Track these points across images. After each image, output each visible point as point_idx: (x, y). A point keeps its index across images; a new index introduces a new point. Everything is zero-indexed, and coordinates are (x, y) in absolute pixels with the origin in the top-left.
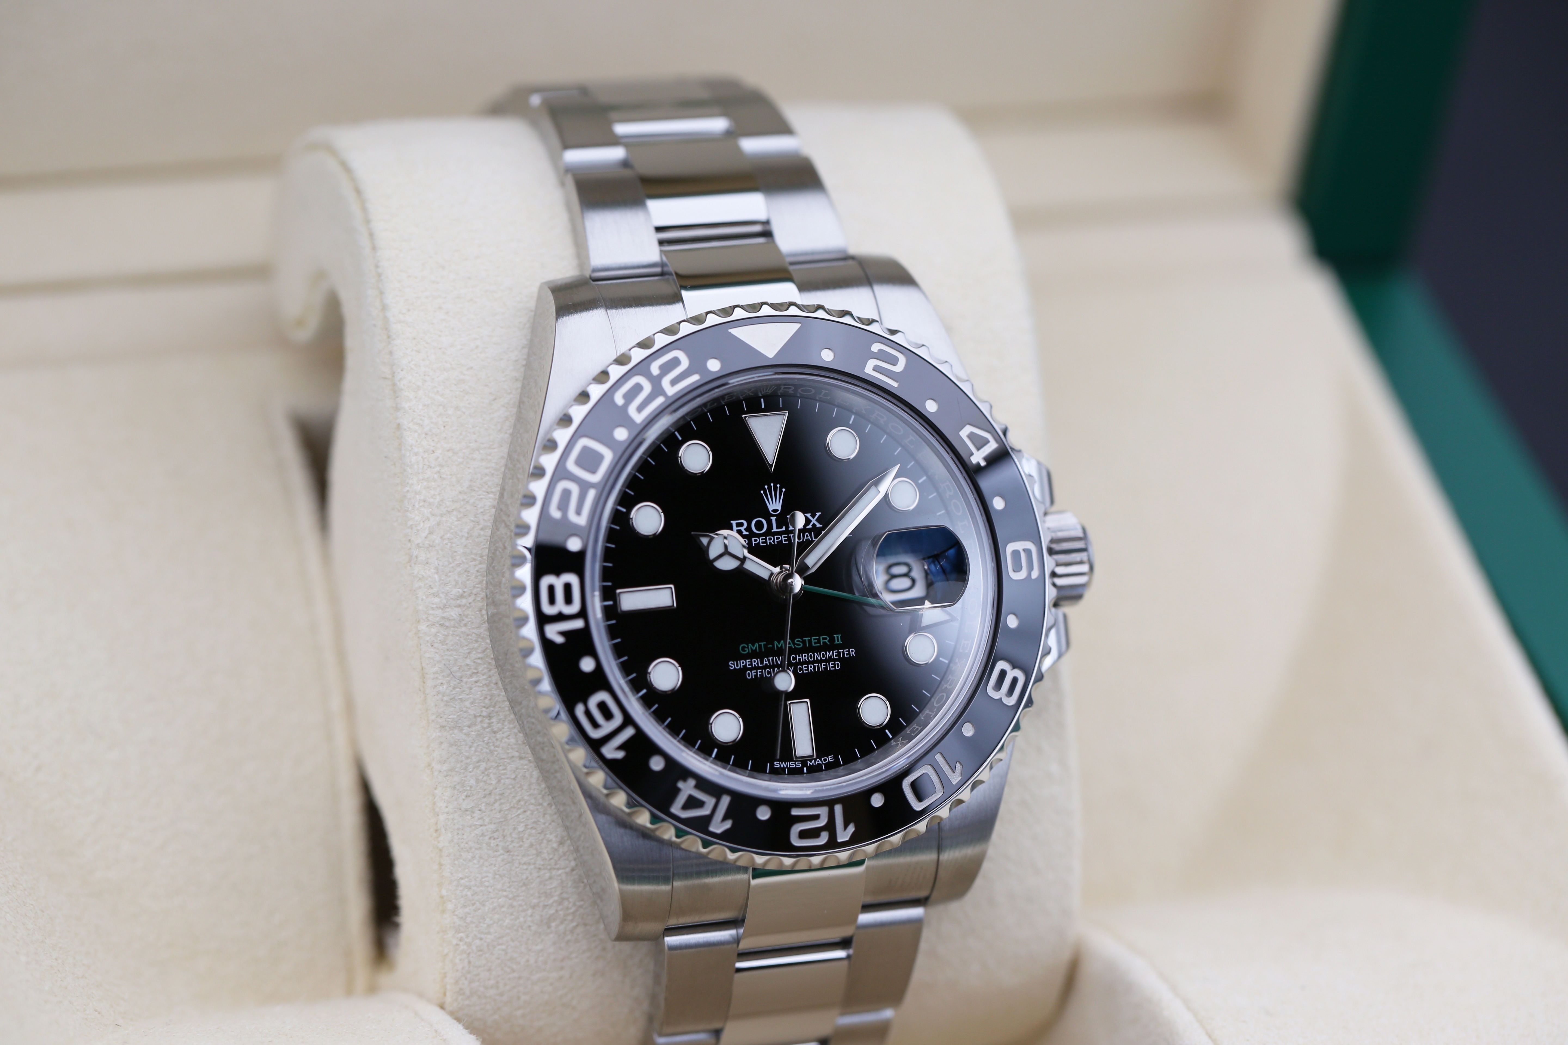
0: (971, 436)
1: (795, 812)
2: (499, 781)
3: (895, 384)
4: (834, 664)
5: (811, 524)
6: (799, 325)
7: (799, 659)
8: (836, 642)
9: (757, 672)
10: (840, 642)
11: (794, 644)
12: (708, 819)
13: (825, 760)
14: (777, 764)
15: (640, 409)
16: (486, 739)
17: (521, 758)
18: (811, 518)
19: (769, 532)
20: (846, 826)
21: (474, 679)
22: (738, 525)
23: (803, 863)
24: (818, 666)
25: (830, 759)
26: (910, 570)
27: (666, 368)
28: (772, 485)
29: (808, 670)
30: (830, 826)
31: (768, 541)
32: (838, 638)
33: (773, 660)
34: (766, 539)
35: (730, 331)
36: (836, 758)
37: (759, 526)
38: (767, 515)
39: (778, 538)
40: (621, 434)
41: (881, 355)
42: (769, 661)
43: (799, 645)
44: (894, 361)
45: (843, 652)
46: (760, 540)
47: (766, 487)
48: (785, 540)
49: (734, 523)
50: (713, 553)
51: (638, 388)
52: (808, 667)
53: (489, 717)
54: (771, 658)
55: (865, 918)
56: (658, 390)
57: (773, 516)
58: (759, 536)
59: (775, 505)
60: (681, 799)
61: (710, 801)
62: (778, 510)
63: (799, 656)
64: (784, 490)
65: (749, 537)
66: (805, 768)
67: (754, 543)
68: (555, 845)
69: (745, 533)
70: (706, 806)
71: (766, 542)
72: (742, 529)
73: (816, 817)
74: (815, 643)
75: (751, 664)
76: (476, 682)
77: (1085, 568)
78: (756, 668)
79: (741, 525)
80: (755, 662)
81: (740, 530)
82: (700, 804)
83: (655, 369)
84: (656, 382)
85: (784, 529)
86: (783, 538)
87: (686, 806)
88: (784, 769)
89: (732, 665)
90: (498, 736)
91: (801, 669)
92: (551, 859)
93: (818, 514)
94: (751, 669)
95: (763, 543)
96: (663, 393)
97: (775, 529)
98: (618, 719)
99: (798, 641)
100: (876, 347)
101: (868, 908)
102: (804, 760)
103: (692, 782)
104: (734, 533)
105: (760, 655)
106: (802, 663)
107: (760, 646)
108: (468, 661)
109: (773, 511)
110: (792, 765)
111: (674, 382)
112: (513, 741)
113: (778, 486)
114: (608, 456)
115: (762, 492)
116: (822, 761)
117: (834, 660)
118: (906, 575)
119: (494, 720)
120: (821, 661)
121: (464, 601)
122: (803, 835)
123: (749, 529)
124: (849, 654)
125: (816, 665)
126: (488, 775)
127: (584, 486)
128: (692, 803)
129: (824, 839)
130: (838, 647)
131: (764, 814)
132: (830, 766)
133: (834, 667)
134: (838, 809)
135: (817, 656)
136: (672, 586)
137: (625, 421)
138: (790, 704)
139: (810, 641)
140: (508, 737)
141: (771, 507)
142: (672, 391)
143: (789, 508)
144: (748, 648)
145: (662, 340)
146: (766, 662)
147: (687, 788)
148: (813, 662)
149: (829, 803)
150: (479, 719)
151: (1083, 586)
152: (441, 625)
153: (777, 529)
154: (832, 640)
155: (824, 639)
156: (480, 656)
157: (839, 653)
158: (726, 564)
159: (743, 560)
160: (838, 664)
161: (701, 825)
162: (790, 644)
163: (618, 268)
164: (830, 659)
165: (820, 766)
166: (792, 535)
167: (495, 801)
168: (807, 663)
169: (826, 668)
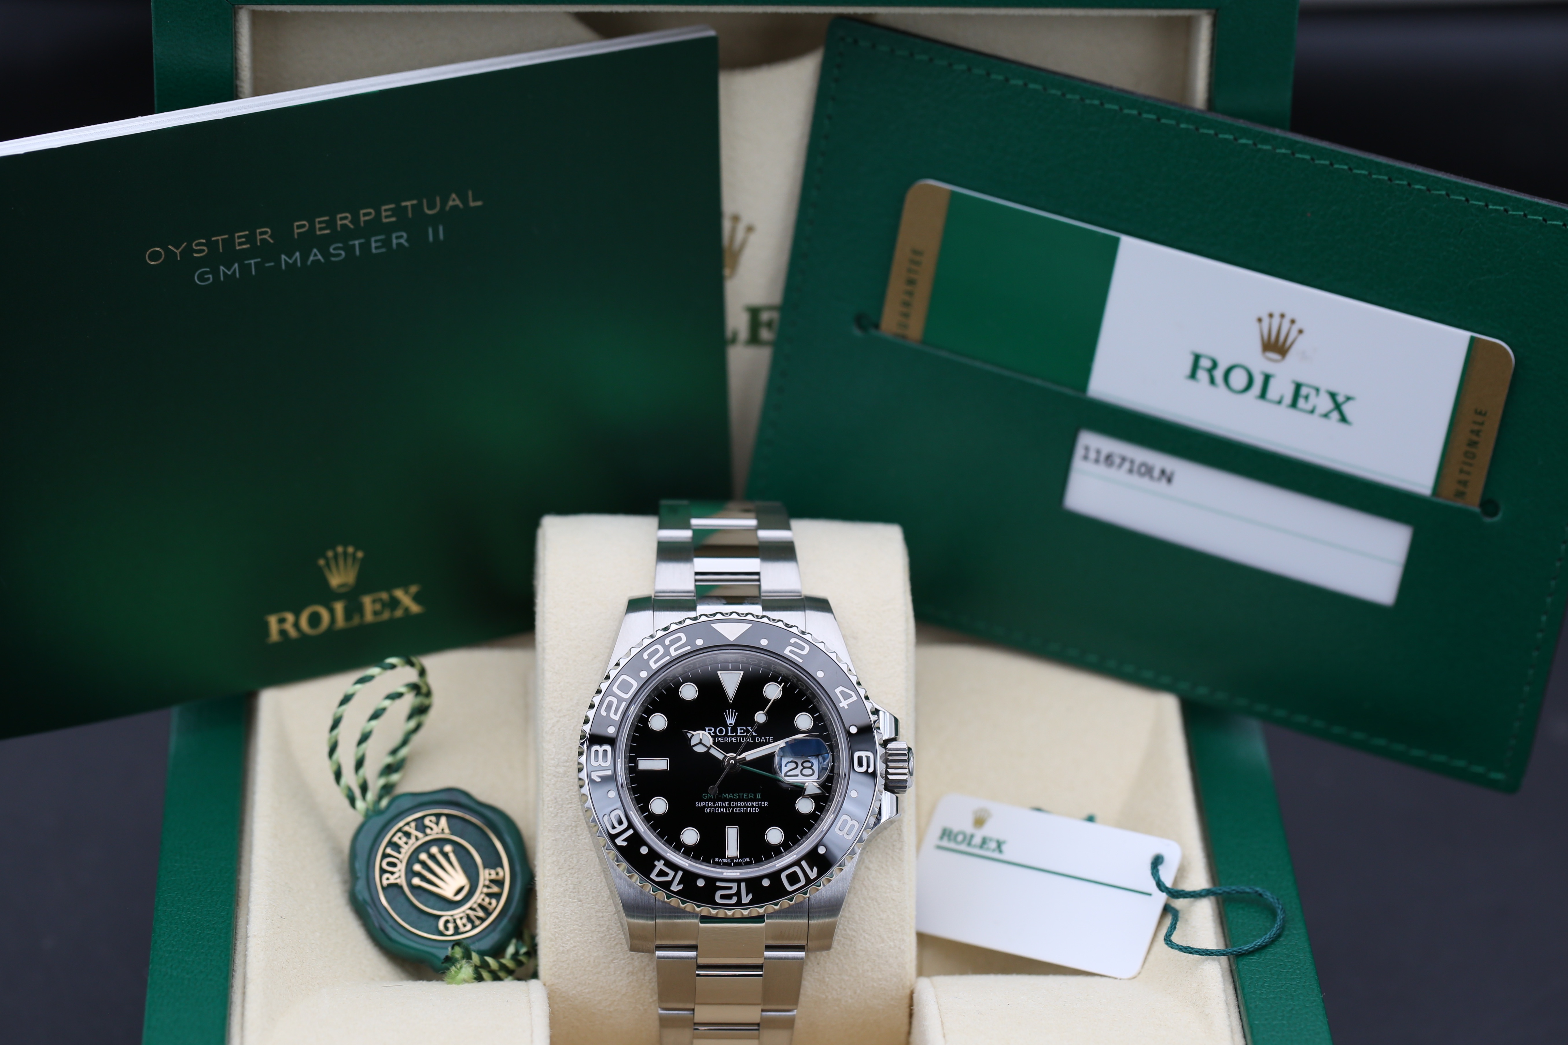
0: (842, 692)
1: (718, 884)
2: (578, 862)
3: (801, 661)
4: (755, 809)
5: (751, 733)
6: (751, 625)
7: (736, 805)
8: (758, 798)
9: (711, 809)
10: (760, 798)
11: (734, 796)
12: (670, 883)
13: (744, 860)
14: (717, 860)
15: (655, 662)
16: (573, 839)
17: (591, 850)
18: (751, 730)
19: (726, 735)
20: (747, 895)
21: (569, 806)
22: (709, 730)
23: (721, 913)
25: (747, 860)
26: (812, 766)
27: (673, 642)
28: (731, 710)
29: (740, 811)
30: (738, 894)
32: (759, 796)
34: (724, 739)
35: (712, 625)
36: (751, 859)
37: (721, 731)
38: (726, 726)
40: (644, 674)
41: (795, 645)
43: (737, 797)
44: (803, 648)
45: (761, 803)
46: (721, 739)
47: (727, 711)
49: (707, 729)
50: (693, 743)
51: (657, 651)
52: (740, 809)
53: (576, 827)
54: (720, 803)
55: (768, 954)
56: (667, 653)
57: (730, 727)
58: (720, 737)
59: (731, 721)
60: (656, 871)
61: (671, 873)
62: (732, 724)
63: (736, 803)
64: (737, 713)
65: (715, 737)
66: (733, 863)
67: (717, 740)
68: (606, 899)
69: (712, 734)
70: (669, 876)
71: (724, 740)
72: (711, 732)
73: (731, 888)
74: (745, 797)
75: (708, 805)
76: (571, 807)
77: (906, 771)
78: (711, 807)
79: (711, 730)
80: (710, 804)
82: (666, 874)
83: (667, 642)
84: (667, 649)
85: (735, 734)
86: (734, 739)
87: (658, 875)
88: (721, 862)
89: (698, 804)
90: (580, 837)
91: (736, 810)
92: (603, 906)
93: (755, 728)
94: (708, 808)
95: (722, 741)
96: (670, 654)
97: (729, 734)
98: (625, 825)
99: (736, 795)
100: (793, 641)
101: (769, 948)
102: (732, 859)
103: (662, 862)
104: (706, 733)
105: (714, 801)
106: (737, 807)
107: (714, 796)
108: (567, 796)
109: (729, 724)
110: (726, 860)
111: (676, 650)
112: (587, 841)
113: (734, 711)
114: (635, 685)
115: (725, 713)
116: (742, 860)
117: (756, 807)
118: (810, 768)
119: (578, 829)
120: (748, 807)
121: (568, 764)
122: (723, 897)
123: (715, 732)
124: (764, 805)
125: (745, 809)
126: (572, 858)
127: (620, 700)
128: (662, 873)
129: (734, 900)
130: (758, 800)
131: (701, 883)
132: (746, 864)
133: (755, 811)
134: (743, 885)
135: (746, 804)
136: (668, 759)
137: (647, 667)
138: (727, 828)
139: (743, 796)
140: (585, 839)
141: (728, 722)
142: (674, 654)
143: (738, 724)
144: (707, 796)
145: (674, 627)
146: (717, 804)
147: (660, 865)
148: (743, 807)
149: (738, 881)
150: (570, 828)
151: (906, 781)
152: (554, 776)
153: (731, 733)
154: (755, 796)
155: (751, 795)
156: (574, 794)
157: (759, 804)
158: (700, 749)
159: (709, 749)
160: (757, 809)
161: (666, 886)
162: (731, 796)
163: (669, 592)
164: (753, 807)
165: (741, 863)
166: (739, 738)
167: (575, 873)
168: (740, 807)
169: (750, 811)
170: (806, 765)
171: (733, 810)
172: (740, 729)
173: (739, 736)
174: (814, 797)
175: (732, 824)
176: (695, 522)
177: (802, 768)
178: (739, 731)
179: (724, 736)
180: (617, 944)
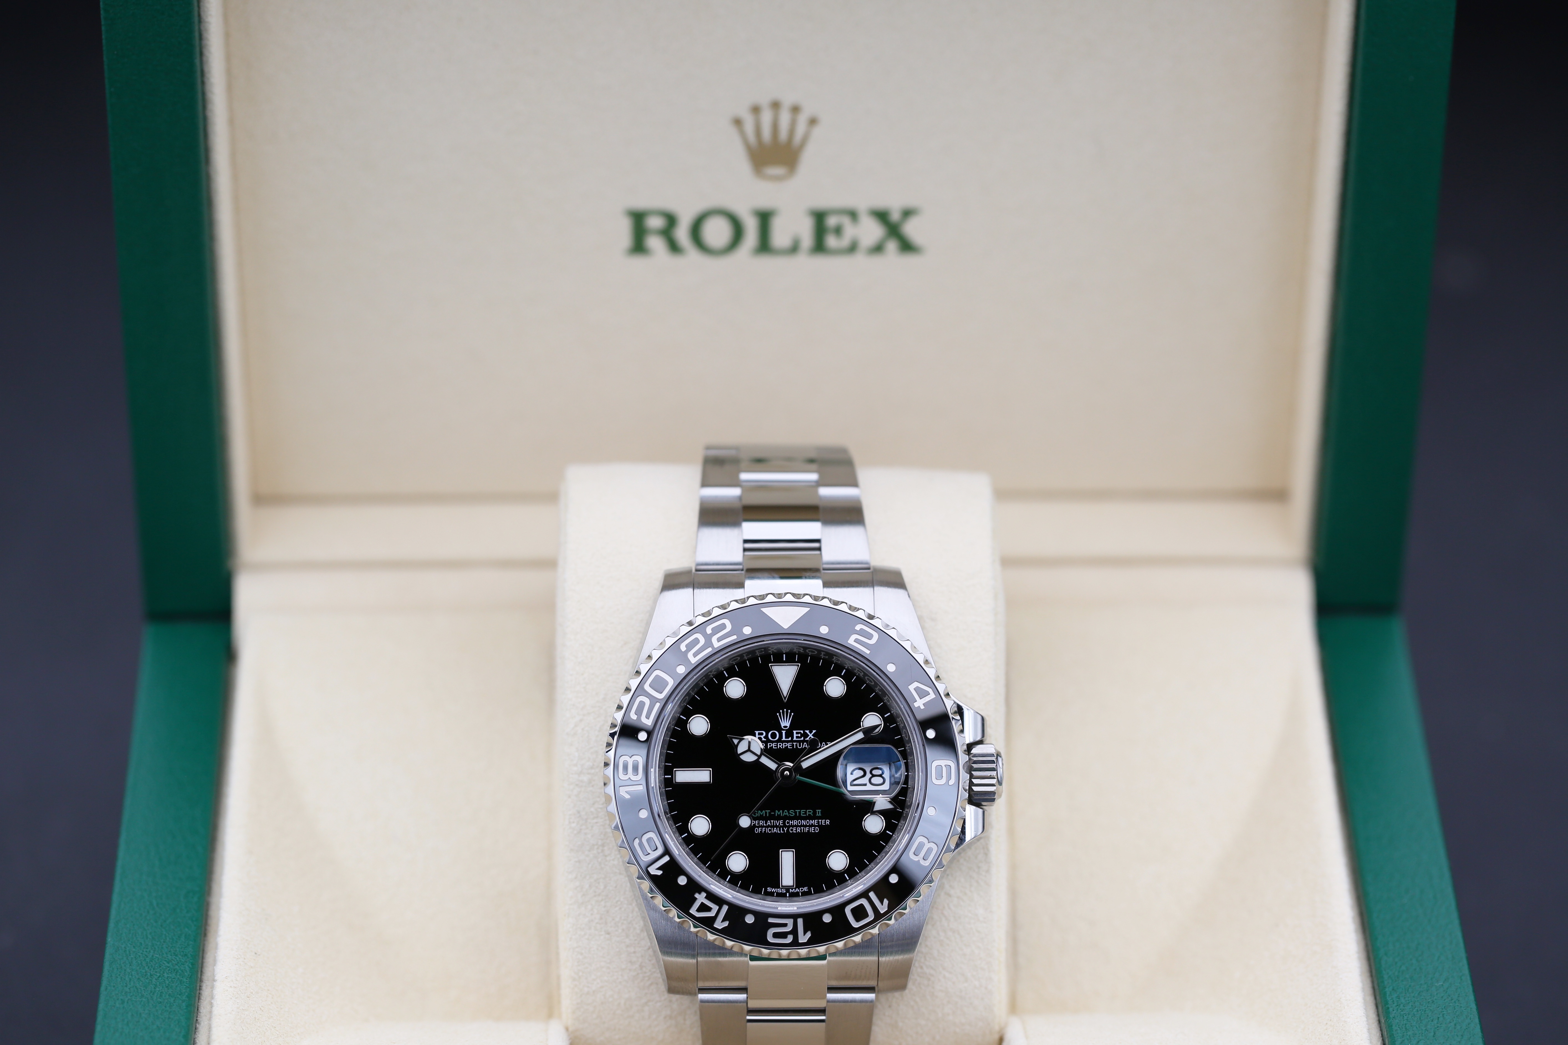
0: (916, 689)
1: (771, 920)
2: (605, 887)
3: (868, 652)
4: (815, 829)
5: (809, 737)
6: (809, 609)
7: (792, 824)
8: (817, 815)
9: (762, 829)
10: (820, 815)
11: (789, 813)
12: (713, 919)
13: (802, 890)
14: (769, 889)
15: (695, 655)
16: (600, 860)
17: (620, 874)
18: (809, 733)
19: (780, 740)
20: (805, 933)
21: (595, 821)
22: (759, 734)
23: (774, 953)
24: (804, 829)
25: (805, 889)
26: (883, 773)
27: (716, 631)
28: (785, 710)
29: (796, 831)
30: (794, 932)
31: (779, 746)
32: (819, 812)
33: (773, 822)
34: (777, 745)
35: (761, 609)
36: (809, 889)
37: (774, 736)
38: (780, 729)
39: (785, 745)
40: (682, 670)
41: (862, 633)
42: (771, 822)
43: (792, 814)
44: (870, 637)
45: (821, 822)
46: (774, 745)
47: (781, 711)
48: (790, 746)
49: (757, 732)
50: (740, 749)
51: (697, 641)
52: (796, 829)
53: (603, 845)
55: (831, 996)
56: (708, 643)
57: (784, 730)
58: (772, 742)
59: (785, 723)
60: (697, 905)
61: (715, 908)
62: (787, 727)
63: (792, 821)
65: (766, 742)
66: (788, 894)
67: (769, 746)
68: (638, 931)
69: (763, 739)
70: (712, 911)
71: (777, 746)
72: (762, 737)
73: (785, 925)
74: (803, 814)
75: (759, 824)
76: (597, 823)
77: (994, 781)
78: (762, 827)
79: (762, 734)
80: (761, 822)
81: (761, 737)
82: (709, 909)
83: (709, 630)
84: (708, 638)
85: (790, 739)
87: (699, 910)
88: (774, 892)
90: (608, 858)
91: (792, 830)
92: (636, 940)
93: (814, 731)
94: (758, 827)
95: (775, 747)
96: (712, 645)
97: (784, 739)
98: (660, 851)
99: (792, 812)
100: (858, 627)
101: (832, 989)
102: (788, 888)
103: (704, 894)
104: (756, 739)
105: (766, 819)
106: (793, 826)
107: (766, 813)
108: (592, 809)
109: (784, 727)
110: (779, 891)
111: (719, 640)
112: (616, 862)
113: (789, 711)
114: (671, 683)
115: (778, 714)
116: (799, 890)
117: (815, 826)
118: (880, 776)
119: (606, 848)
120: (806, 826)
121: (593, 771)
122: (776, 935)
123: (766, 737)
124: (825, 823)
125: (802, 828)
126: (599, 883)
127: (654, 700)
128: (703, 908)
129: (790, 939)
130: (818, 818)
131: (750, 919)
132: (804, 894)
133: (815, 830)
134: (800, 921)
135: (804, 822)
136: (711, 769)
137: (685, 660)
138: (782, 851)
139: (800, 812)
140: (613, 860)
141: (783, 724)
142: (717, 645)
143: (793, 726)
144: (758, 813)
145: (717, 612)
146: (769, 823)
147: (701, 898)
148: (800, 826)
149: (794, 917)
150: (596, 847)
151: (993, 793)
152: (577, 785)
153: (786, 738)
154: (815, 813)
155: (810, 812)
156: (600, 806)
157: (819, 822)
158: (748, 758)
159: (759, 757)
160: (817, 829)
161: (708, 923)
162: (786, 813)
163: (713, 564)
164: (812, 825)
165: (798, 893)
166: (795, 744)
167: (602, 900)
168: (797, 826)
169: (809, 831)
170: (875, 772)
171: (788, 830)
172: (797, 733)
173: (795, 741)
174: (883, 813)
175: (787, 847)
176: (744, 476)
177: (871, 776)
178: (795, 735)
179: (777, 741)
180: (651, 984)
